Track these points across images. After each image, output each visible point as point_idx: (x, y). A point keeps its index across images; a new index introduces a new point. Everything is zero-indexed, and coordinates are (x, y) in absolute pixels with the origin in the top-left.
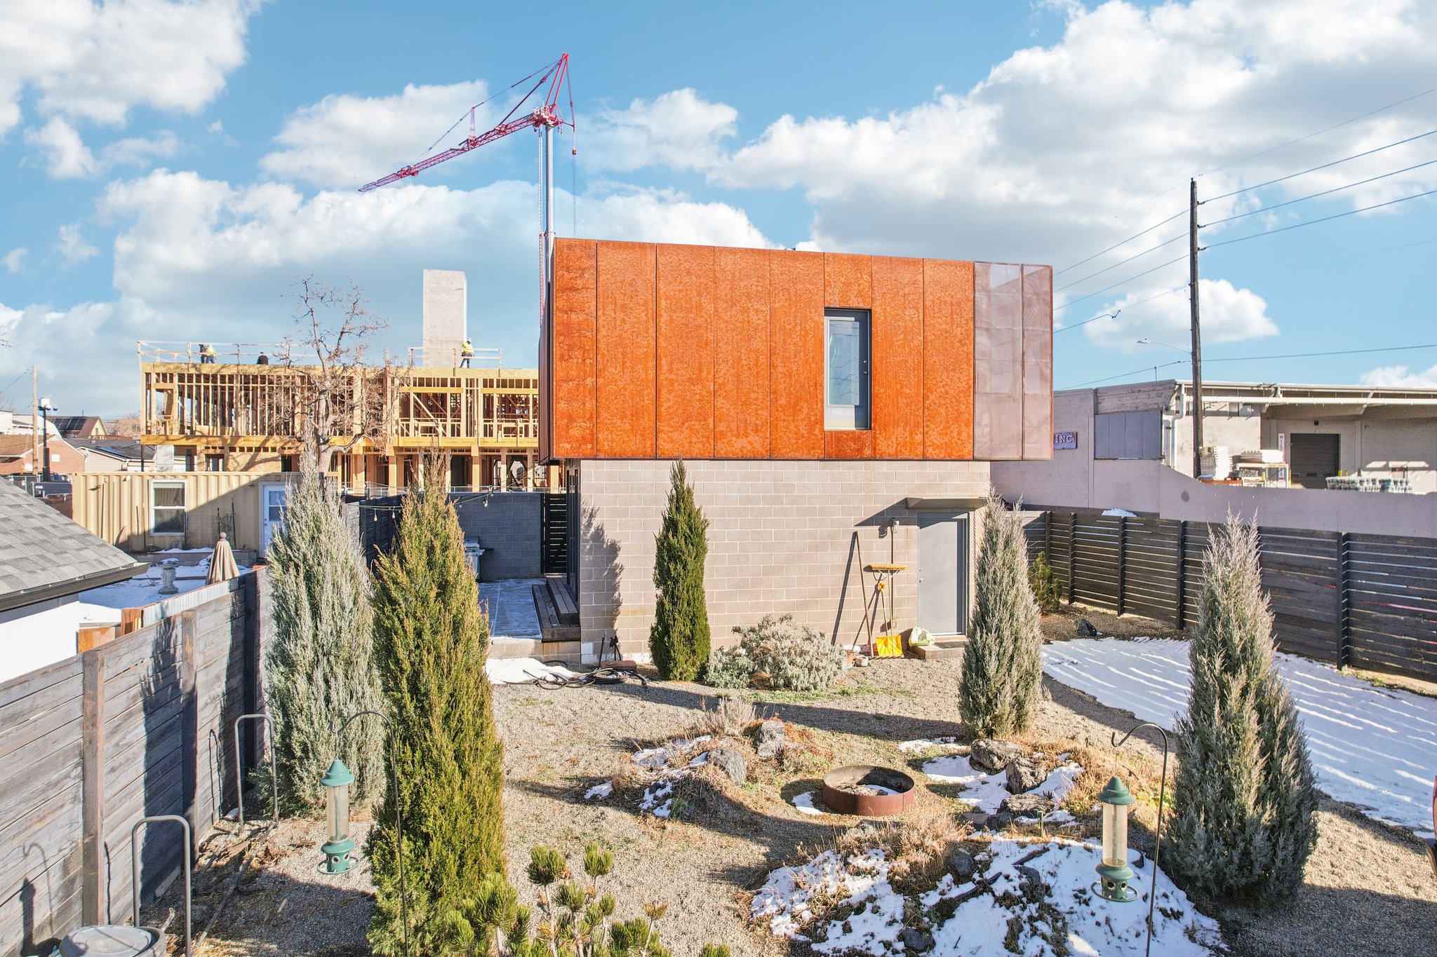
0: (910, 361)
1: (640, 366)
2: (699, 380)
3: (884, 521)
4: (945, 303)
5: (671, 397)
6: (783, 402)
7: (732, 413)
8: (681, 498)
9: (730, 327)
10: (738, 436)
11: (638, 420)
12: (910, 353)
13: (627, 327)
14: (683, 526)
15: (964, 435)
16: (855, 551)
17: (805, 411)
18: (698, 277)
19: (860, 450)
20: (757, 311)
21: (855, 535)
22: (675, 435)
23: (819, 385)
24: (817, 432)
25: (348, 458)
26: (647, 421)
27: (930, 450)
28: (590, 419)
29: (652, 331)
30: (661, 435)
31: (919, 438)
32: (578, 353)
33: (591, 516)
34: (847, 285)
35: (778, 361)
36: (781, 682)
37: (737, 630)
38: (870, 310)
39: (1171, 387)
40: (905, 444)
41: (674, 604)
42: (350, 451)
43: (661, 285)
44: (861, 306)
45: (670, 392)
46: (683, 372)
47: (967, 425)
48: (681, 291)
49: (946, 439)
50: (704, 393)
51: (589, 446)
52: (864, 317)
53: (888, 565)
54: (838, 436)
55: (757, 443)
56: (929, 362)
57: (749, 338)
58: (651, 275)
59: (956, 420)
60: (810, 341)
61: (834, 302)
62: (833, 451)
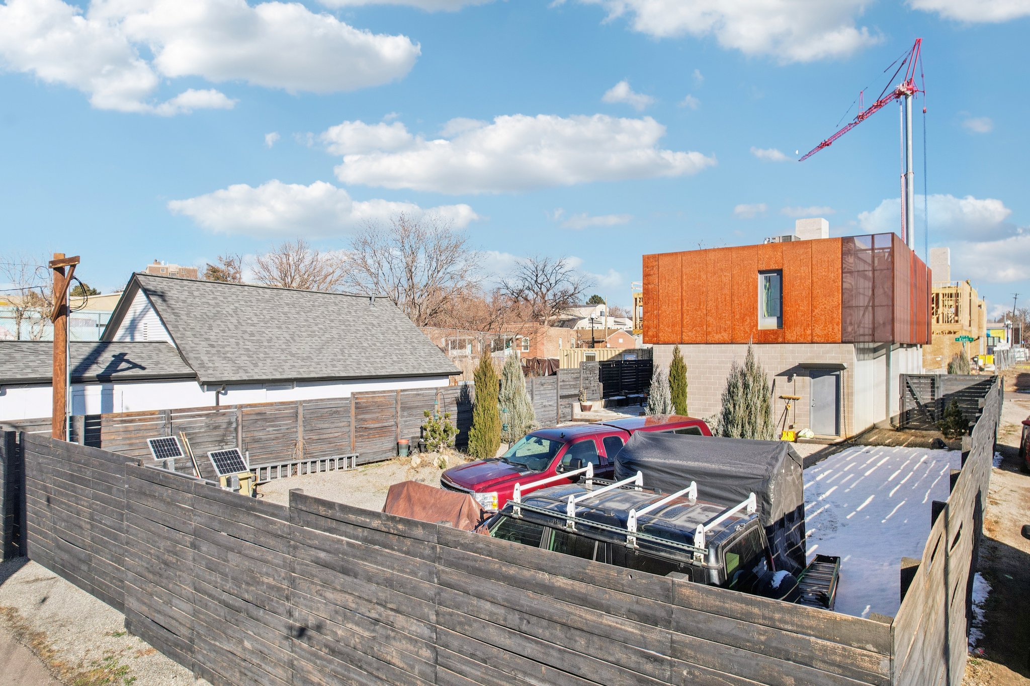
0: (804, 293)
1: (675, 305)
2: (700, 308)
3: (789, 374)
4: (824, 261)
5: (688, 317)
6: (737, 317)
7: (714, 323)
9: (713, 284)
10: (717, 333)
11: (674, 327)
12: (804, 289)
13: (670, 288)
15: (836, 330)
16: (775, 388)
17: (748, 321)
18: (699, 264)
19: (776, 339)
20: (725, 276)
21: (775, 380)
22: (690, 334)
23: (755, 308)
24: (754, 330)
26: (678, 328)
27: (816, 338)
28: (656, 328)
29: (680, 290)
30: (684, 334)
31: (809, 332)
32: (651, 301)
34: (770, 258)
35: (735, 298)
38: (782, 269)
40: (801, 336)
43: (684, 269)
44: (777, 267)
45: (687, 315)
46: (692, 306)
47: (838, 324)
48: (692, 271)
49: (825, 332)
50: (702, 314)
51: (656, 339)
52: (780, 272)
53: (793, 396)
54: (766, 332)
55: (726, 336)
56: (815, 292)
57: (722, 289)
58: (679, 266)
59: (831, 322)
60: (751, 287)
61: (763, 268)
62: (763, 339)
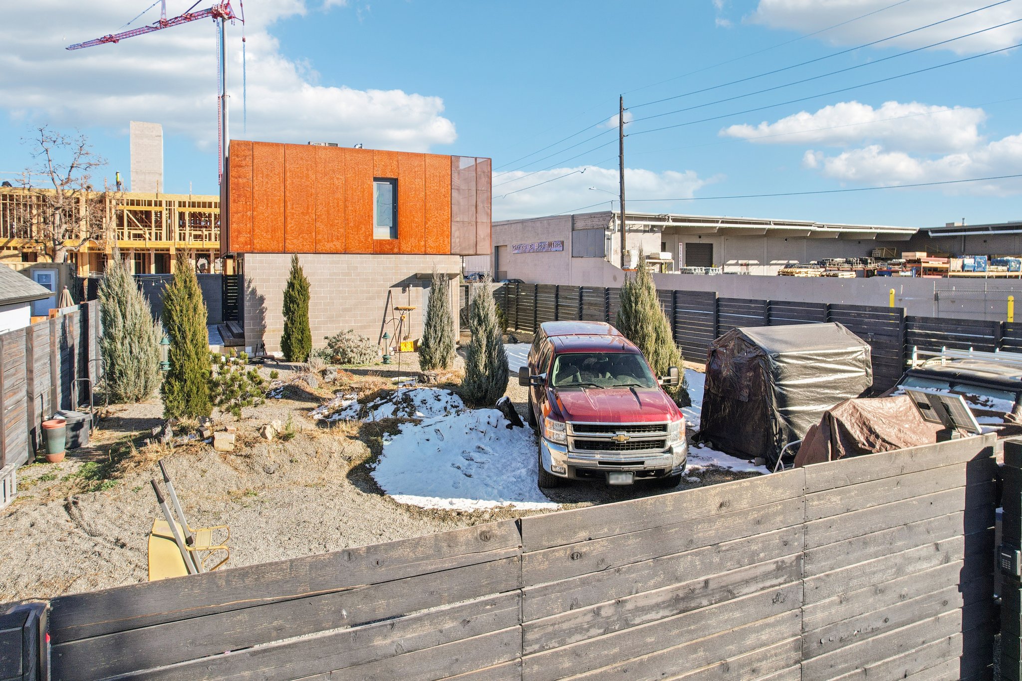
0: (418, 206)
1: (276, 206)
2: (308, 213)
3: (404, 285)
4: (436, 176)
5: (293, 222)
6: (352, 224)
7: (325, 230)
8: (296, 272)
9: (324, 186)
10: (328, 242)
11: (275, 233)
12: (418, 201)
13: (269, 186)
14: (297, 286)
15: (446, 242)
16: (390, 300)
17: (363, 229)
18: (307, 161)
19: (392, 249)
20: (338, 179)
21: (390, 292)
22: (295, 241)
23: (370, 217)
24: (369, 240)
25: (76, 254)
26: (280, 234)
27: (429, 249)
28: (250, 233)
29: (283, 188)
30: (287, 241)
31: (422, 243)
32: (243, 199)
33: (250, 282)
34: (385, 166)
35: (349, 204)
36: (346, 360)
37: (326, 338)
38: (397, 179)
39: (609, 215)
40: (415, 247)
41: (293, 324)
42: (79, 251)
43: (287, 165)
44: (393, 177)
45: (292, 219)
46: (298, 209)
47: (447, 237)
48: (298, 168)
49: (437, 244)
50: (310, 220)
51: (249, 246)
52: (394, 182)
53: (407, 306)
54: (381, 242)
55: (338, 245)
56: (428, 205)
57: (334, 192)
58: (281, 160)
59: (442, 235)
60: (366, 194)
61: (378, 174)
62: (378, 250)
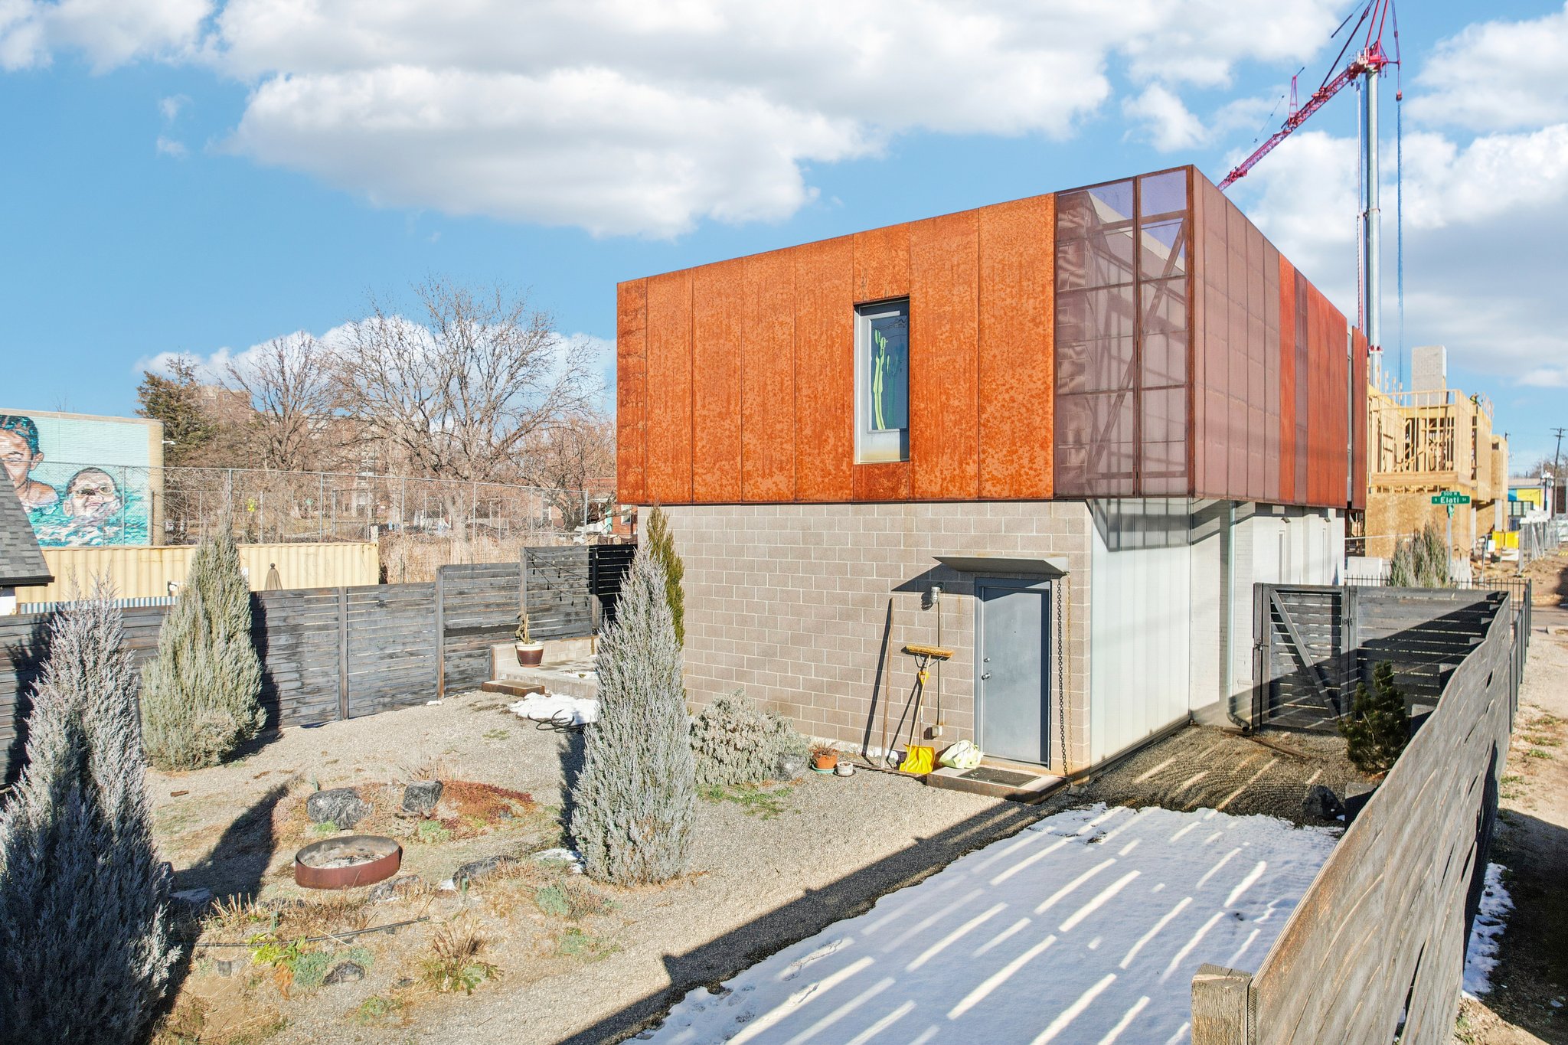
0: (960, 359)
1: (679, 404)
2: (728, 413)
4: (1011, 266)
5: (704, 435)
6: (808, 432)
7: (758, 449)
9: (756, 347)
10: (764, 476)
11: (677, 463)
12: (960, 348)
13: (670, 363)
15: (1041, 462)
16: (892, 627)
17: (832, 441)
18: (728, 296)
19: (894, 489)
20: (781, 324)
21: (892, 602)
22: (708, 478)
23: (848, 408)
24: (844, 467)
26: (684, 464)
27: (988, 486)
28: (642, 464)
29: (689, 363)
30: (697, 478)
31: (971, 469)
32: (633, 398)
34: (881, 269)
35: (803, 382)
38: (908, 297)
40: (953, 480)
43: (696, 313)
44: (896, 293)
45: (703, 430)
46: (713, 406)
47: (1043, 447)
48: (713, 316)
49: (1012, 470)
50: (733, 428)
51: (641, 492)
52: (901, 307)
53: (931, 647)
54: (872, 471)
55: (781, 483)
56: (987, 357)
57: (774, 359)
58: (688, 305)
59: (1027, 440)
60: (838, 351)
61: (866, 295)
62: (863, 491)
